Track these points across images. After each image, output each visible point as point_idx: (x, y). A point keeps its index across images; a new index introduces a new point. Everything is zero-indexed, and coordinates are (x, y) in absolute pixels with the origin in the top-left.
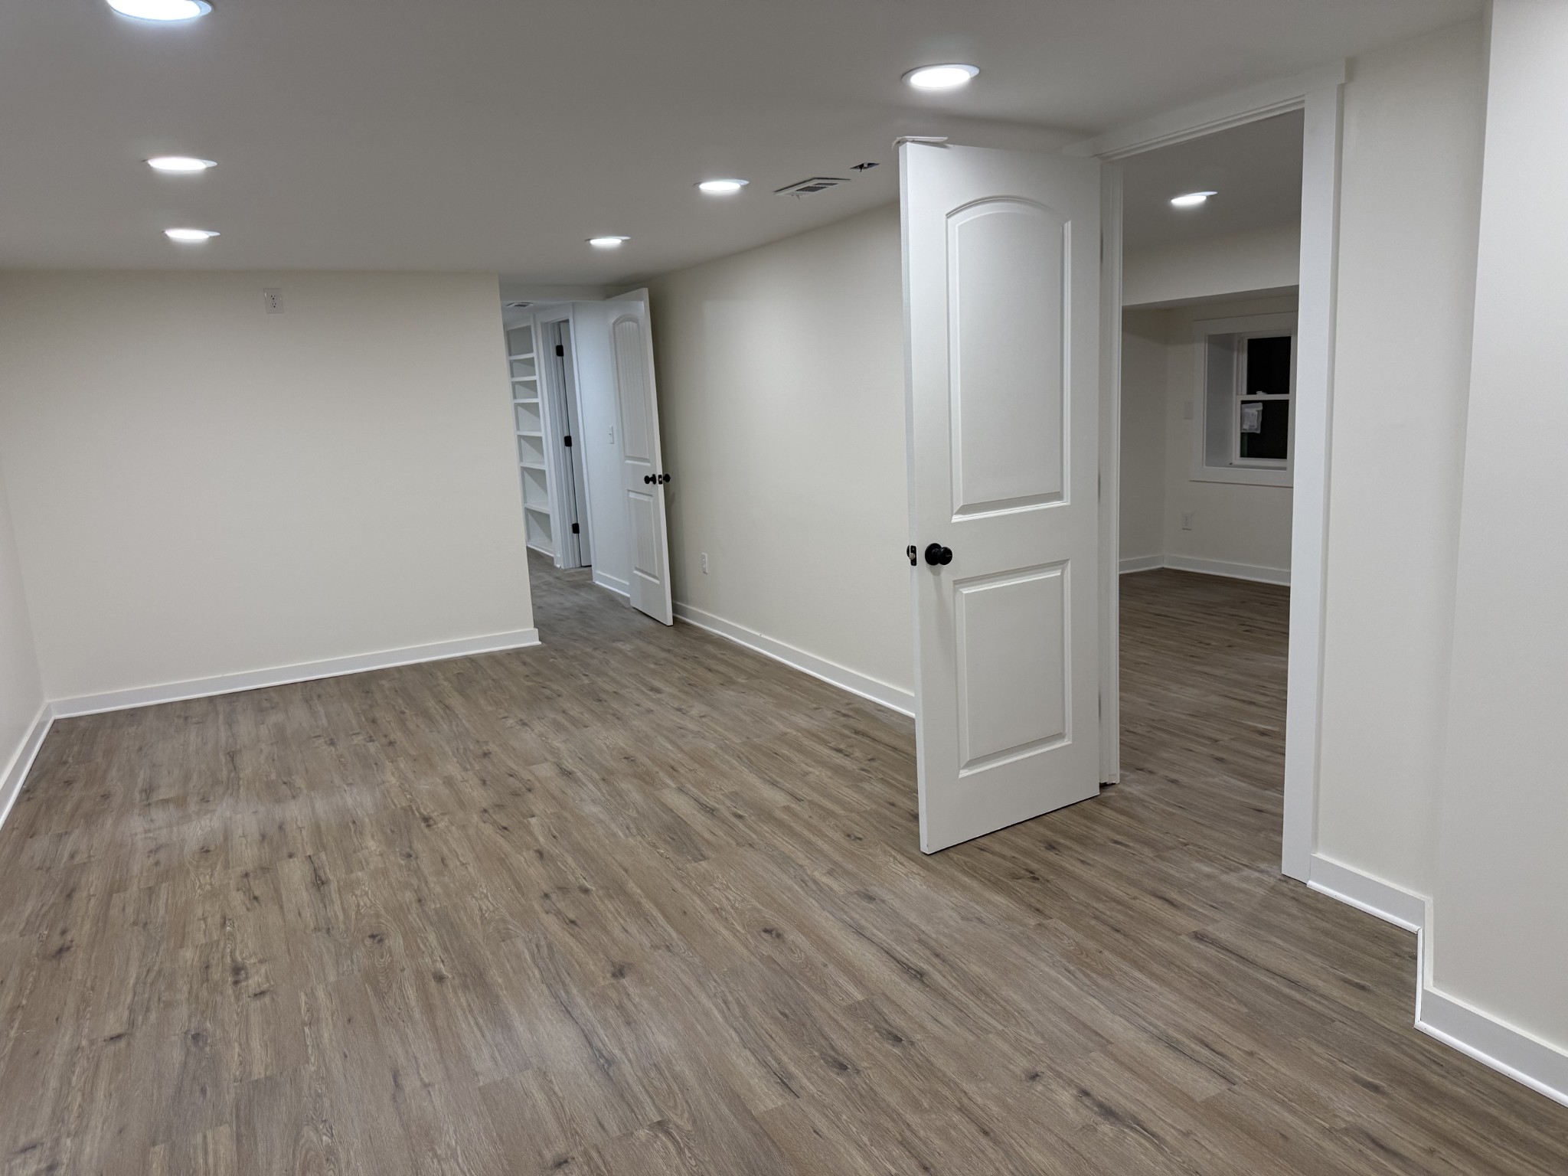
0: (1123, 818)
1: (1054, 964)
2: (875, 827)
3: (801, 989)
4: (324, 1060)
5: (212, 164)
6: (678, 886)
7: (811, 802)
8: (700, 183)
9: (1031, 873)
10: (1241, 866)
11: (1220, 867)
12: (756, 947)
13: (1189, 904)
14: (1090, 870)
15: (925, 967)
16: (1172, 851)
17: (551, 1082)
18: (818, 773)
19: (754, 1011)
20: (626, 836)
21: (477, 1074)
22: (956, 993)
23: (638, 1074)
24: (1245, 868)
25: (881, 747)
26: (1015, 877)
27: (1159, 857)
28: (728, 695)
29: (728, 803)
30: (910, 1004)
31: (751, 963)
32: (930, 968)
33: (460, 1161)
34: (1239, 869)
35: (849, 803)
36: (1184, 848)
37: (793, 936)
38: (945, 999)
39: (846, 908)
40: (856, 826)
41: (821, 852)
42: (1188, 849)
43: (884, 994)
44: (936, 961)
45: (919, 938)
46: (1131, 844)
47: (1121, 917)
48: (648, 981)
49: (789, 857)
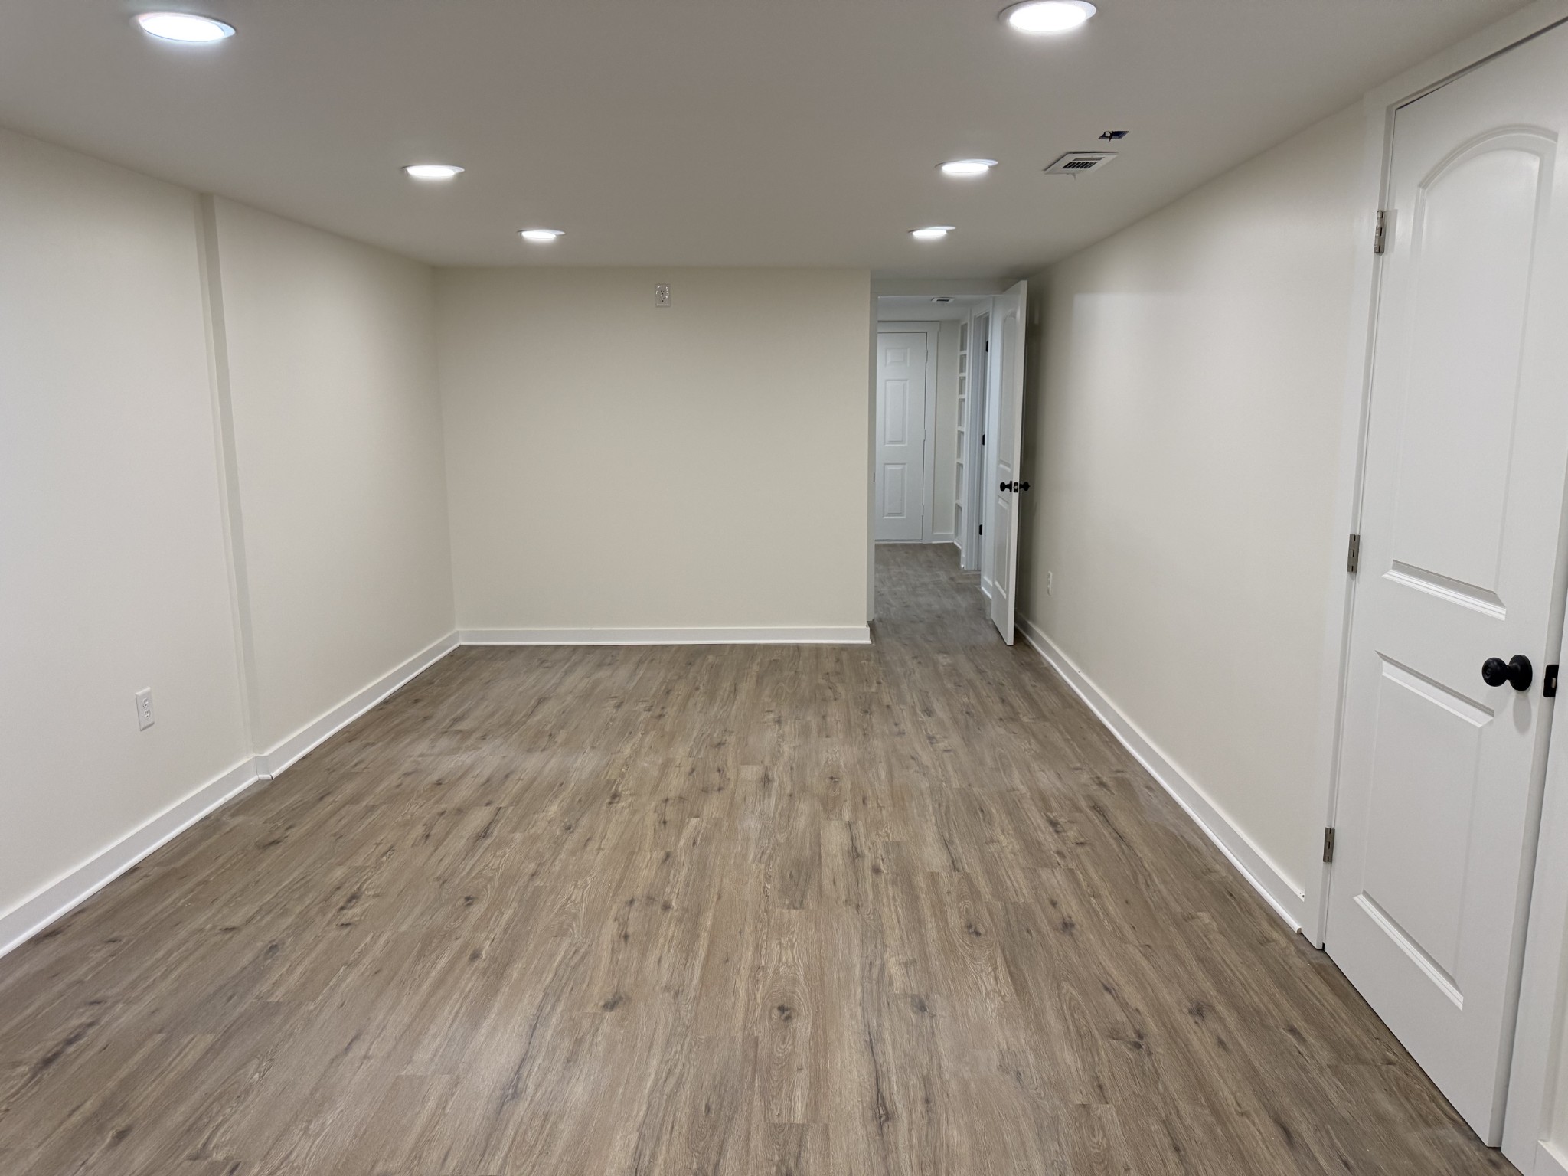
0: (1331, 999)
1: (1053, 1164)
2: (1009, 925)
3: (751, 1087)
4: (326, 1002)
5: (460, 170)
6: (748, 929)
7: (967, 876)
8: (943, 164)
9: (1140, 1036)
10: (1446, 1120)
11: (1411, 1111)
12: (755, 1023)
13: (1315, 1149)
14: (1220, 1057)
15: (901, 1107)
16: (1362, 1068)
17: (453, 1095)
18: (1005, 844)
19: (686, 1093)
20: (753, 862)
21: (409, 1062)
22: (904, 1155)
23: (524, 1119)
24: (1450, 1126)
25: (1106, 832)
26: (1115, 1035)
27: (1335, 1069)
28: (996, 731)
29: (881, 852)
30: (841, 1148)
31: (732, 1040)
32: (904, 1115)
33: (317, 1142)
34: (1439, 1122)
35: (1007, 888)
36: (1384, 1068)
37: (802, 1026)
38: (885, 1158)
39: (885, 1010)
40: (988, 918)
41: (922, 937)
42: (1388, 1072)
43: (827, 1126)
44: (920, 1107)
45: (929, 1073)
46: (1311, 1040)
47: (1199, 1132)
48: (626, 1023)
49: (882, 932)
